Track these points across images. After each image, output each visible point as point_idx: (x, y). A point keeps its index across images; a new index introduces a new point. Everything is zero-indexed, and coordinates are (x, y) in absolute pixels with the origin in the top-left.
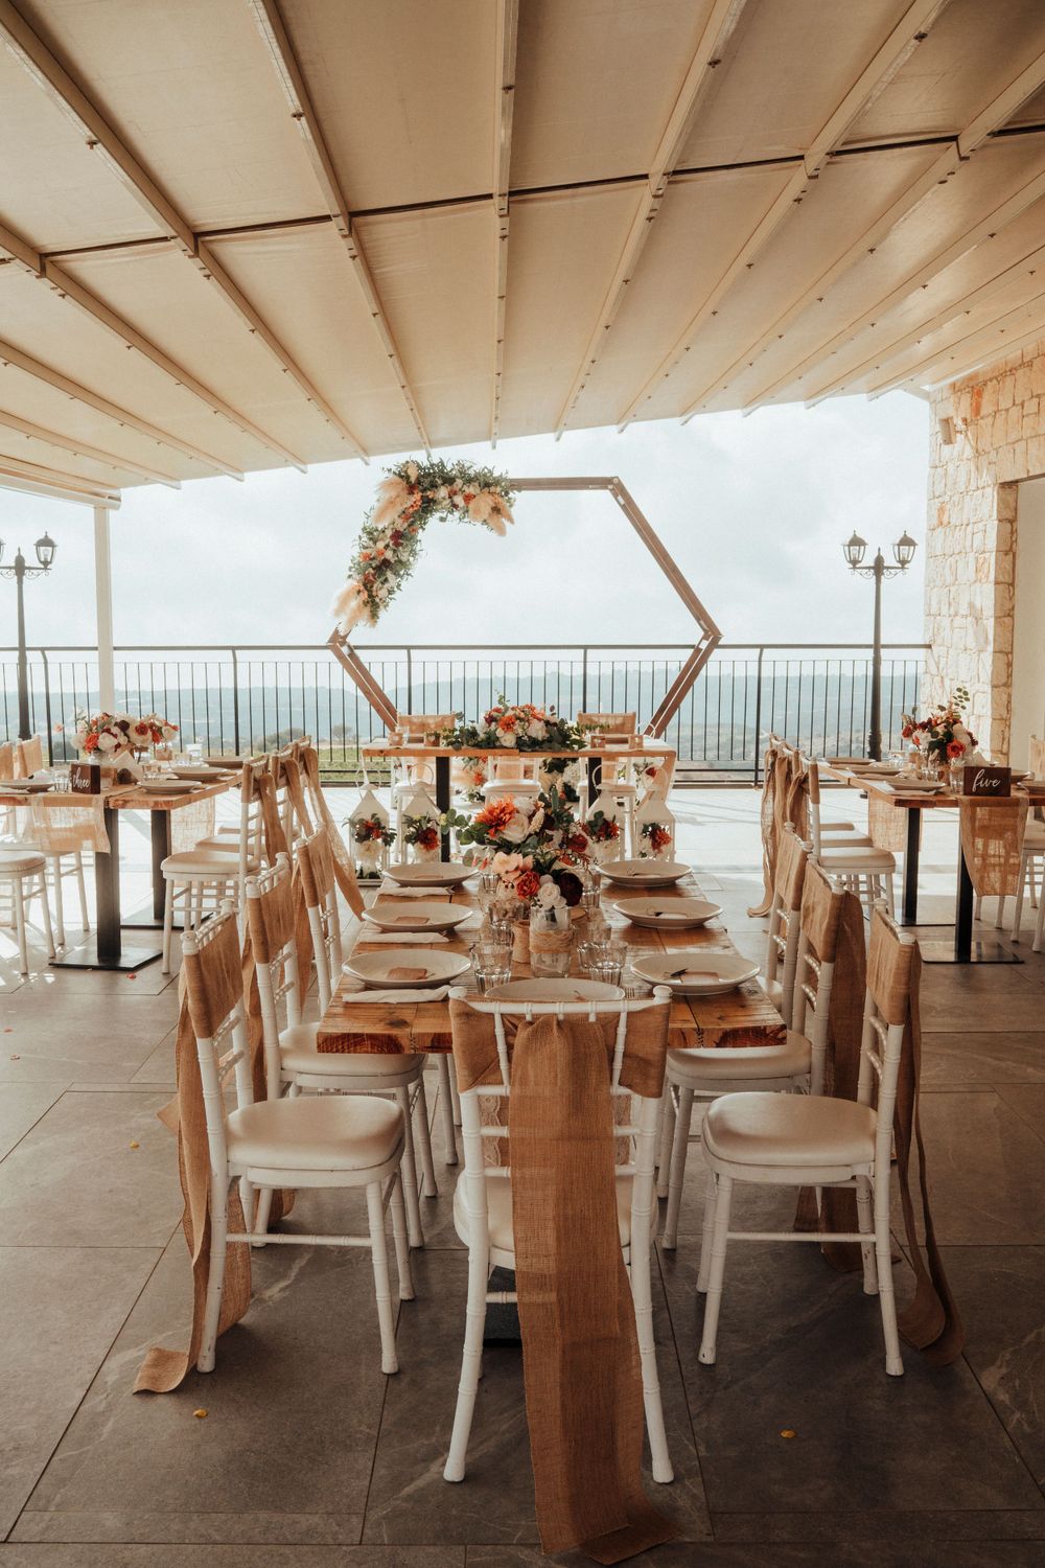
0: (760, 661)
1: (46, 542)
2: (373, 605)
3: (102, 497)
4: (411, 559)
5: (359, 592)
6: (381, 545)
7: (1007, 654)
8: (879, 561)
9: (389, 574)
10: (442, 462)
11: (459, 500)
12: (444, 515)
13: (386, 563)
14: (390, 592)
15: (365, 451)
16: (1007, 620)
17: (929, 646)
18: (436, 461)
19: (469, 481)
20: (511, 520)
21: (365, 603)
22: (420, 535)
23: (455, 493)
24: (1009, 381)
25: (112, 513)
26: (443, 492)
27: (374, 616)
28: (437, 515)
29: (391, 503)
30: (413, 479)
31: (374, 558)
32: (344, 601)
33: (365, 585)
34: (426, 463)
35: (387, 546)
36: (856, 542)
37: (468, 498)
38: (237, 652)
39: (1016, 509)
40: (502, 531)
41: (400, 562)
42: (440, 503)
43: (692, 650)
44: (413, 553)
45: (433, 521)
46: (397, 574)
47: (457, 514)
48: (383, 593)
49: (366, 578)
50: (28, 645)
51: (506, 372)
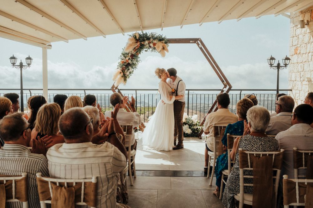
0: (240, 94)
1: (29, 58)
2: (125, 77)
3: (44, 44)
4: (137, 63)
5: (120, 73)
6: (127, 58)
8: (279, 64)
9: (130, 67)
10: (146, 33)
11: (151, 45)
12: (146, 49)
13: (129, 64)
14: (130, 73)
15: (123, 30)
17: (291, 90)
18: (144, 33)
19: (155, 39)
20: (167, 51)
21: (122, 77)
22: (139, 56)
23: (150, 43)
26: (147, 42)
27: (125, 80)
28: (145, 49)
29: (131, 45)
30: (137, 38)
31: (125, 63)
32: (116, 76)
33: (122, 71)
34: (141, 34)
35: (129, 59)
36: (272, 59)
37: (154, 44)
40: (163, 55)
41: (133, 64)
42: (146, 46)
44: (137, 61)
45: (143, 51)
46: (132, 68)
47: (151, 49)
48: (128, 73)
49: (123, 68)
50: (23, 88)
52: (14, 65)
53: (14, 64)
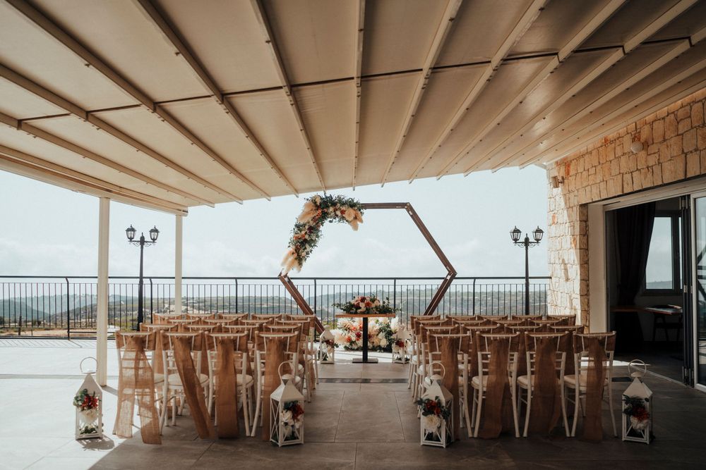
0: (474, 285)
1: (155, 231)
2: (299, 260)
3: (181, 211)
4: (317, 239)
5: (293, 253)
6: (303, 232)
7: (586, 281)
8: (527, 239)
9: (307, 246)
10: (331, 196)
11: (338, 213)
12: (331, 220)
13: (305, 241)
14: (307, 253)
15: (297, 191)
16: (585, 265)
17: (550, 278)
18: (328, 195)
19: (343, 204)
20: (361, 221)
21: (296, 259)
22: (321, 228)
23: (337, 210)
24: (582, 160)
25: (184, 218)
26: (331, 209)
27: (300, 264)
28: (329, 219)
29: (308, 213)
30: (318, 204)
31: (300, 239)
32: (286, 259)
33: (296, 250)
34: (324, 197)
35: (306, 233)
36: (517, 231)
37: (343, 212)
38: (238, 280)
39: (587, 216)
40: (356, 228)
41: (312, 240)
42: (330, 214)
43: (443, 280)
44: (318, 236)
45: (326, 222)
46: (310, 246)
47: (337, 219)
48: (304, 254)
49: (296, 247)
50: (144, 276)
51: (359, 157)
52: (131, 241)
53: (131, 239)
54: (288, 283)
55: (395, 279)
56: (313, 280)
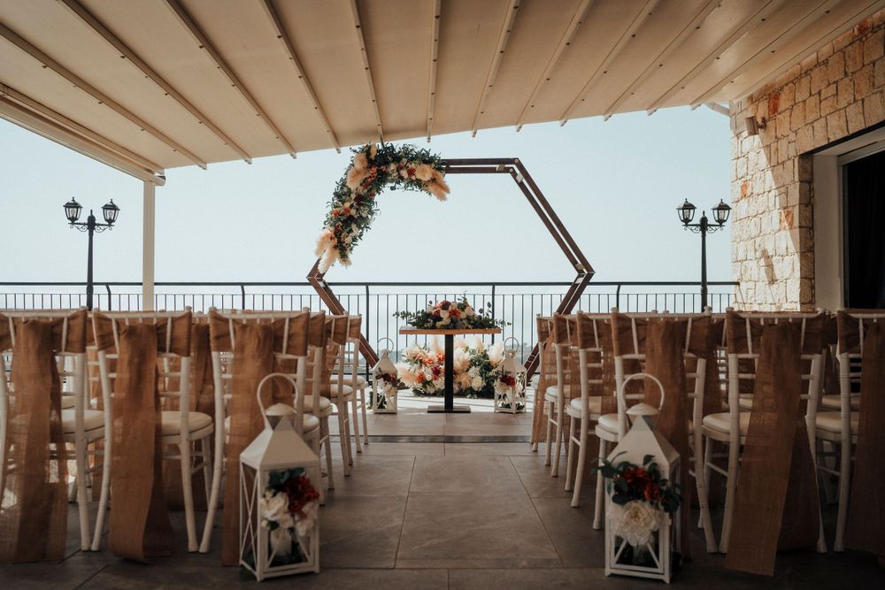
0: (618, 295)
1: (111, 207)
2: (342, 249)
3: (149, 172)
4: (370, 216)
5: (331, 239)
6: (347, 205)
7: (810, 279)
8: (704, 220)
9: (354, 227)
10: (392, 146)
11: (404, 173)
12: (393, 185)
13: (351, 219)
14: (354, 239)
15: (338, 140)
16: (809, 254)
17: (738, 284)
18: (388, 146)
19: (412, 159)
21: (335, 247)
22: (377, 198)
23: (402, 168)
24: (805, 81)
26: (393, 167)
27: (344, 257)
28: (389, 185)
29: (357, 172)
30: (373, 157)
31: (342, 215)
32: (322, 244)
33: (335, 234)
34: (381, 147)
35: (352, 206)
36: (688, 207)
37: (411, 172)
38: (245, 287)
39: (812, 173)
41: (361, 216)
42: (391, 175)
43: (570, 287)
44: (371, 213)
45: (386, 188)
46: (360, 227)
47: (403, 184)
48: (348, 240)
49: (336, 228)
50: (94, 281)
51: (442, 39)
52: (73, 223)
53: (73, 220)
54: (326, 292)
55: (494, 284)
56: (364, 287)
